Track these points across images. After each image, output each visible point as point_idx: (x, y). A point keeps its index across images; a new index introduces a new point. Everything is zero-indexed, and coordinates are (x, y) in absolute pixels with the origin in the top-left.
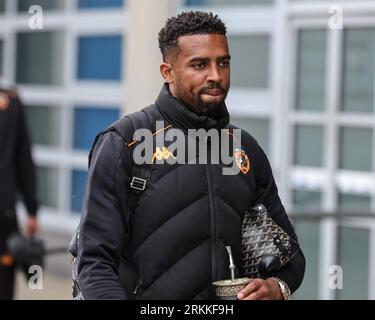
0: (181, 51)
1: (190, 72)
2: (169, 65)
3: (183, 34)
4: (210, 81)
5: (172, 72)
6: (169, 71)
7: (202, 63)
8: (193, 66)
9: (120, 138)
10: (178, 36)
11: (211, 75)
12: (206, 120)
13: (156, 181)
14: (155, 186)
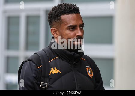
0: (63, 22)
1: (68, 32)
2: (56, 29)
3: (63, 14)
4: (78, 36)
5: (57, 32)
6: (55, 31)
7: (73, 28)
8: (69, 29)
9: (34, 65)
10: (61, 15)
11: (78, 33)
12: (74, 54)
13: (52, 84)
14: (52, 86)
